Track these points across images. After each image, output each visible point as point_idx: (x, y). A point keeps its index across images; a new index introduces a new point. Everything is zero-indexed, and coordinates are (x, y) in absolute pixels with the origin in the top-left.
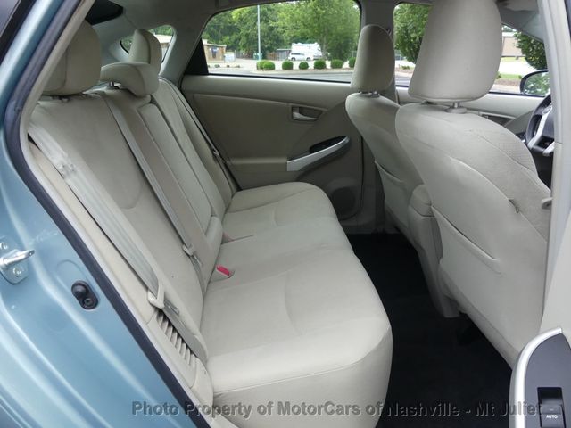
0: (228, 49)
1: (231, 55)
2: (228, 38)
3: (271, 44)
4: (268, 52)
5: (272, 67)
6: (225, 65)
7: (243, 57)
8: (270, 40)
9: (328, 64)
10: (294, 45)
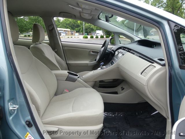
0: (77, 32)
1: (77, 34)
2: (77, 29)
3: (90, 31)
4: (89, 33)
5: (87, 38)
6: (74, 37)
7: (81, 35)
8: (90, 29)
9: (105, 36)
10: (97, 31)
